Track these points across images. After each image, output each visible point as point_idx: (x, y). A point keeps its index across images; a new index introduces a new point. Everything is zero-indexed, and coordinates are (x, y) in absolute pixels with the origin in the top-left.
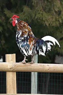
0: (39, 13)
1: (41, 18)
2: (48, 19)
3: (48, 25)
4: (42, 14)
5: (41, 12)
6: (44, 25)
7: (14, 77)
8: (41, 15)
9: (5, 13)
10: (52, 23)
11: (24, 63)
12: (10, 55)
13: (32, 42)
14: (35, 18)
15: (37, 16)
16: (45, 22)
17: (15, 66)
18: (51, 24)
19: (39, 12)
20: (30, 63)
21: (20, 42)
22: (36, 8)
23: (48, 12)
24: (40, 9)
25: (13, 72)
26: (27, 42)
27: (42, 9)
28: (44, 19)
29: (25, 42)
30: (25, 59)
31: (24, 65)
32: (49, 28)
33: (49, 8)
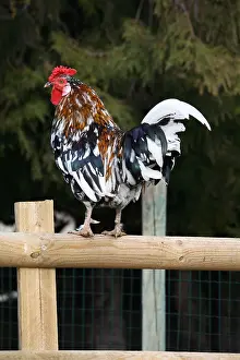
0: (181, 48)
1: (188, 66)
2: (217, 70)
3: (215, 93)
4: (193, 51)
5: (188, 43)
6: (201, 92)
7: (49, 286)
8: (188, 53)
9: (58, 47)
10: (229, 83)
11: (88, 236)
12: (32, 204)
13: (109, 148)
14: (164, 65)
15: (172, 57)
16: (202, 79)
17: (53, 245)
18: (226, 90)
19: (180, 42)
20: (110, 233)
21: (67, 152)
22: (171, 28)
23: (212, 43)
24: (185, 32)
25: (46, 271)
26: (93, 147)
27: (191, 29)
28: (198, 69)
29: (85, 150)
30: (88, 220)
31: (88, 240)
32: (221, 102)
33: (218, 25)
